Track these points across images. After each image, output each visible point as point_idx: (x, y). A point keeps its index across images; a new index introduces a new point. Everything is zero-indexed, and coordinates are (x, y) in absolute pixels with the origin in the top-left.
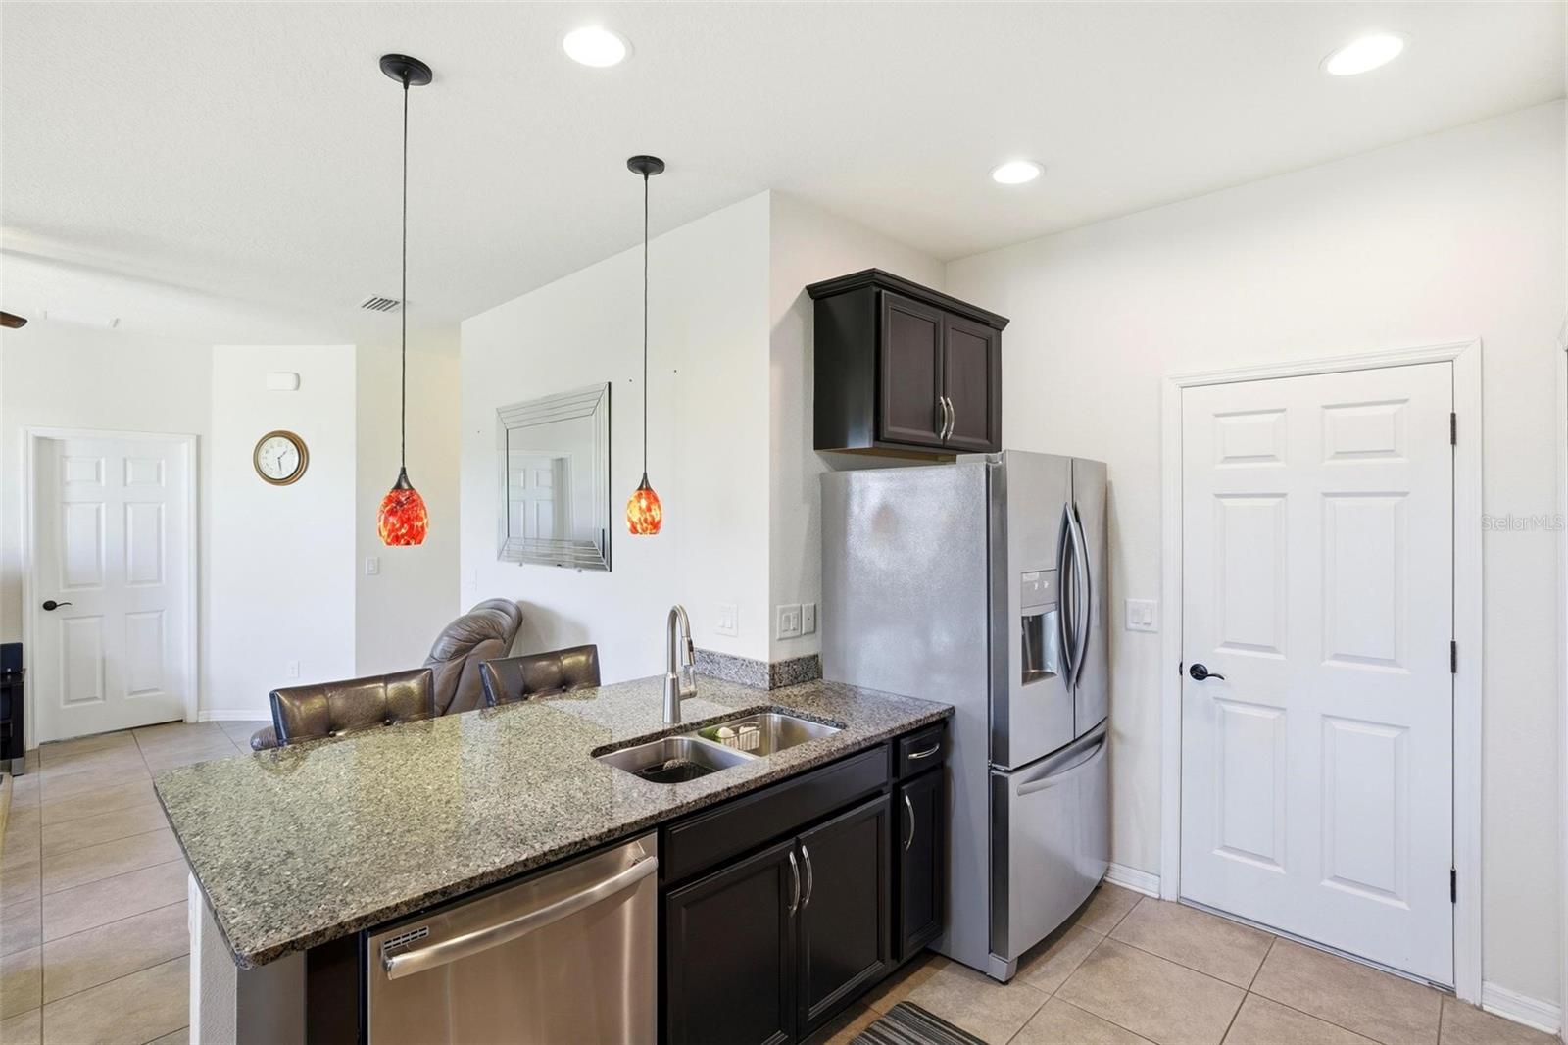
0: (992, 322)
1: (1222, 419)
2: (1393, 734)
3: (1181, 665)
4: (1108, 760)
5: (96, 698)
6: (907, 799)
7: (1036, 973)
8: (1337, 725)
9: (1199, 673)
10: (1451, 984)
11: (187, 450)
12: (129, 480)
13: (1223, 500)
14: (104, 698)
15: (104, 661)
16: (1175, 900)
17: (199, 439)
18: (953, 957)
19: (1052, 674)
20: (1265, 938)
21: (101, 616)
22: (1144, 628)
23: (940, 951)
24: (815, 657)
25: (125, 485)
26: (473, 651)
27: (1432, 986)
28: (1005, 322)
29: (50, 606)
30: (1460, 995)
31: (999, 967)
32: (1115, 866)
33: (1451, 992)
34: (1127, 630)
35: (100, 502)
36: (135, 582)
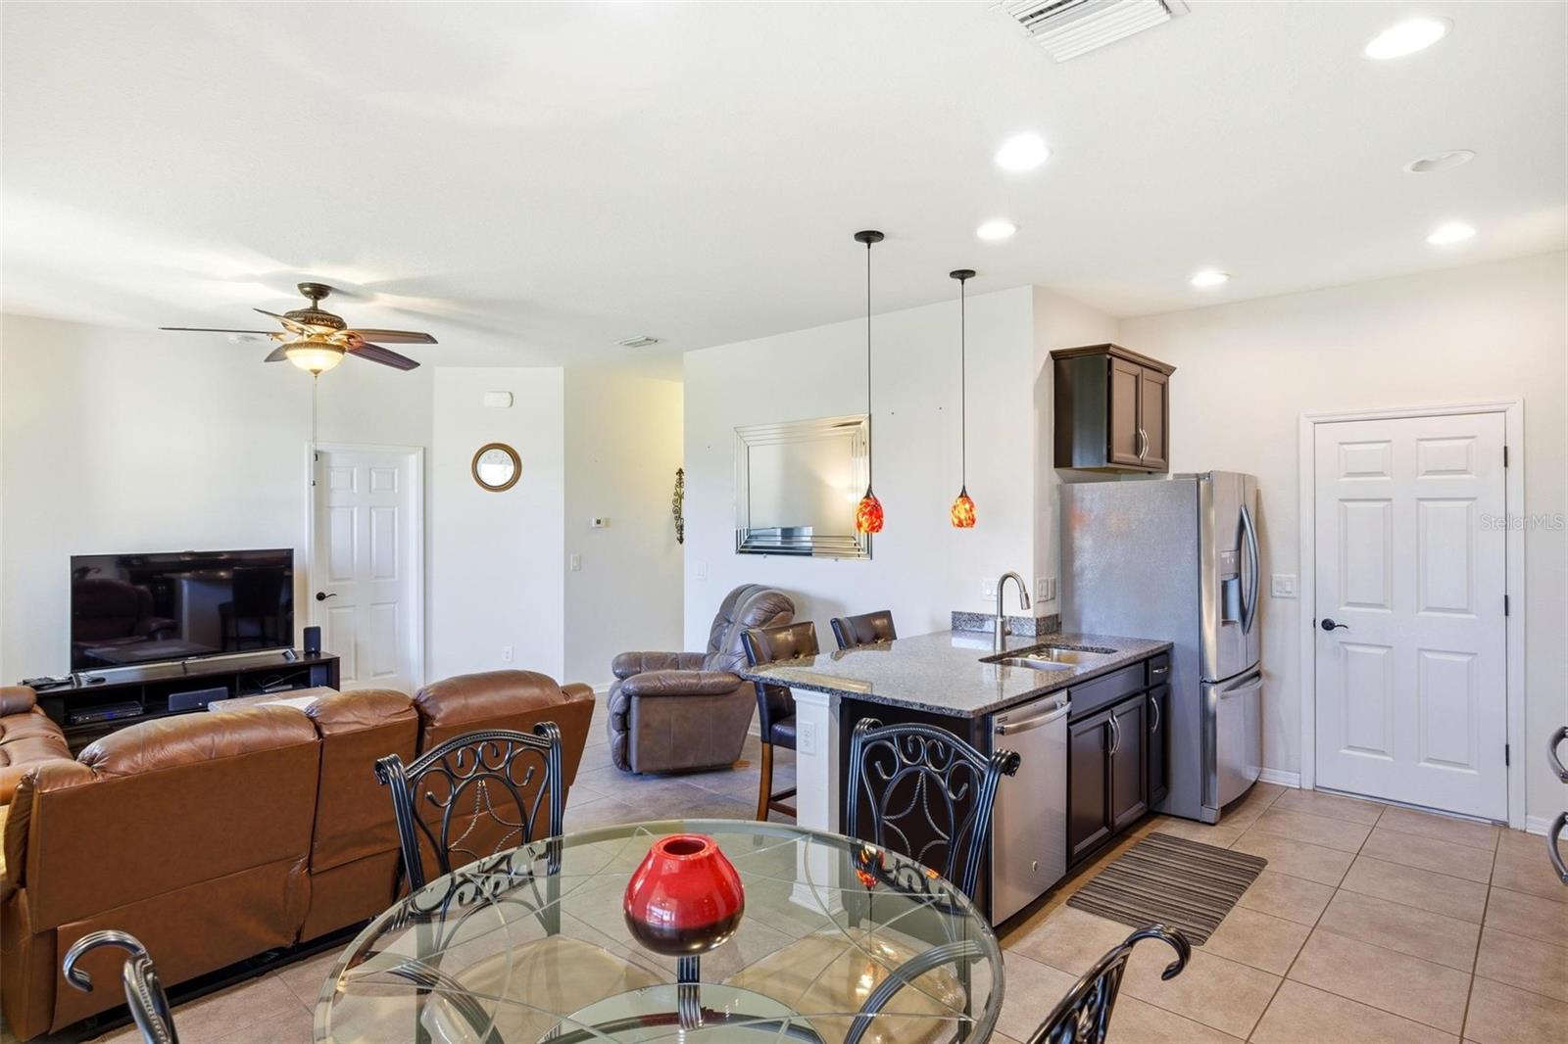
0: (1164, 370)
1: (1345, 446)
2: (1466, 659)
3: (1315, 621)
4: (1260, 693)
5: (350, 678)
6: (1153, 700)
7: (1235, 820)
8: (1429, 656)
9: (1328, 625)
10: (1506, 820)
11: (414, 462)
12: (374, 487)
13: (1346, 504)
14: (356, 679)
15: (356, 645)
16: (1311, 788)
18: (1173, 813)
19: (1235, 622)
20: (1380, 806)
21: (354, 607)
22: (1286, 595)
23: (1163, 811)
24: (1057, 616)
25: (370, 491)
26: (773, 620)
27: (1495, 823)
28: (1172, 369)
29: (321, 597)
30: (1512, 826)
31: (1210, 815)
32: (1265, 769)
33: (1506, 825)
34: (1272, 597)
35: (353, 507)
36: (377, 577)
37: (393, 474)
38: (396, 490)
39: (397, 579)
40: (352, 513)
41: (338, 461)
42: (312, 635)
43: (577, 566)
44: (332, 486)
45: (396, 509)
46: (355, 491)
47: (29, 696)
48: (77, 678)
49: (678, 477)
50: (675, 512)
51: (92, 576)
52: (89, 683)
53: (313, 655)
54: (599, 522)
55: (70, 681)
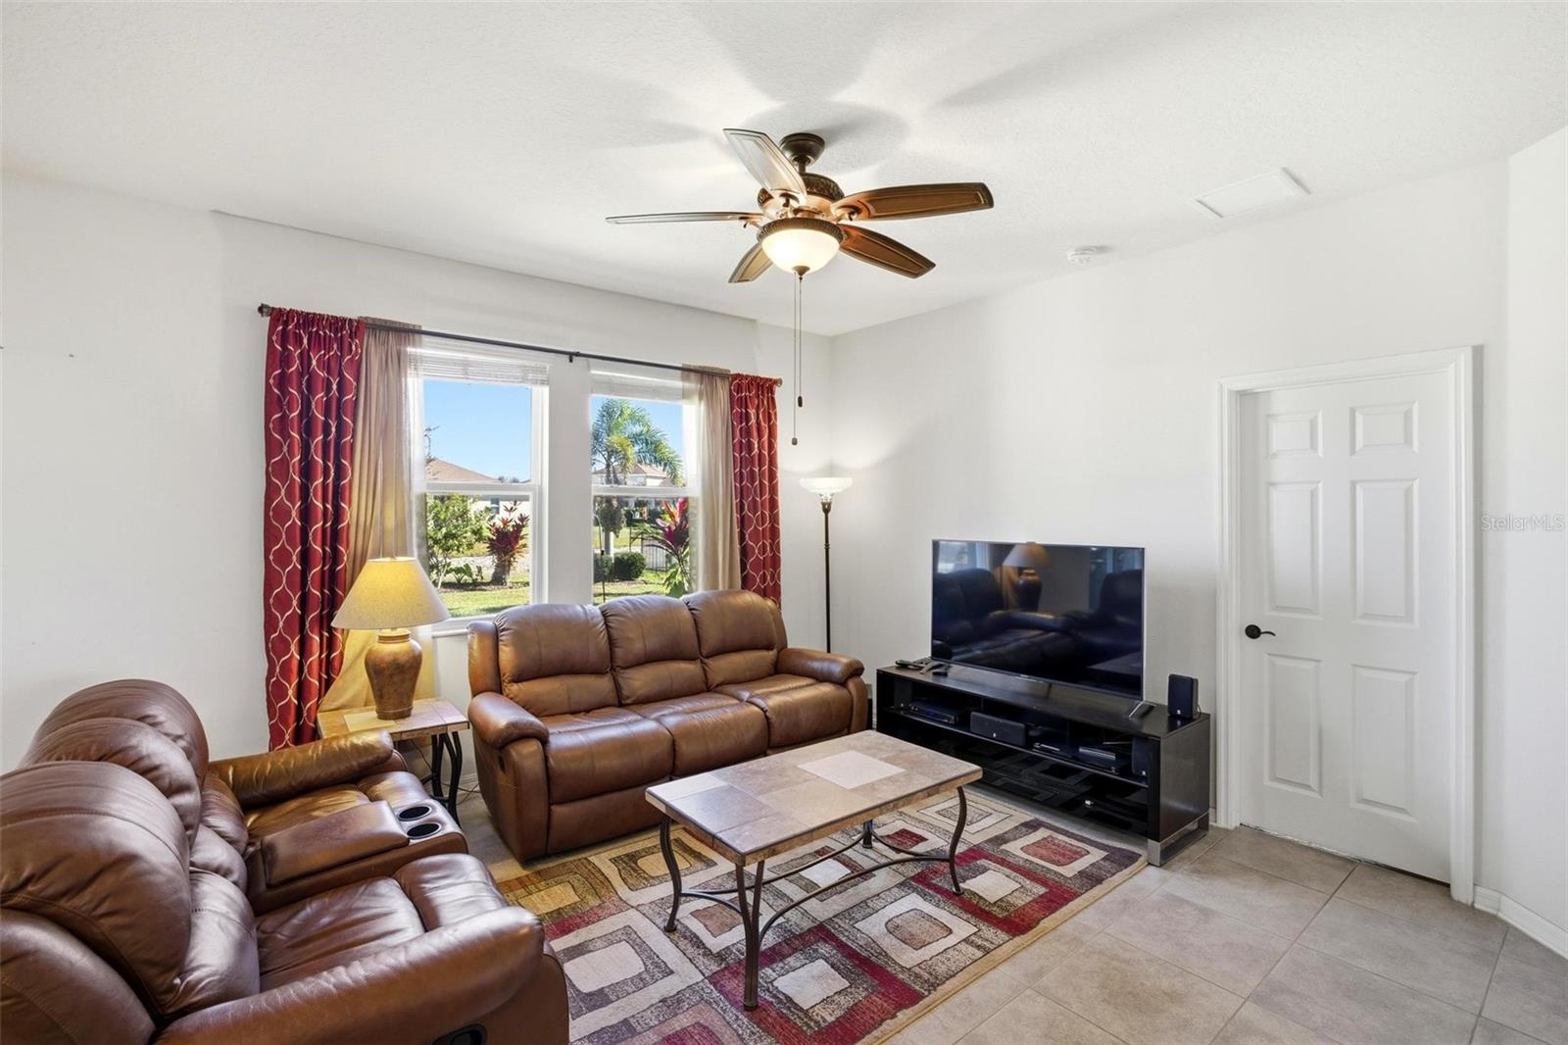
15: (1320, 732)
17: (1478, 353)
21: (1318, 661)
25: (1353, 451)
29: (1254, 632)
42: (1183, 686)
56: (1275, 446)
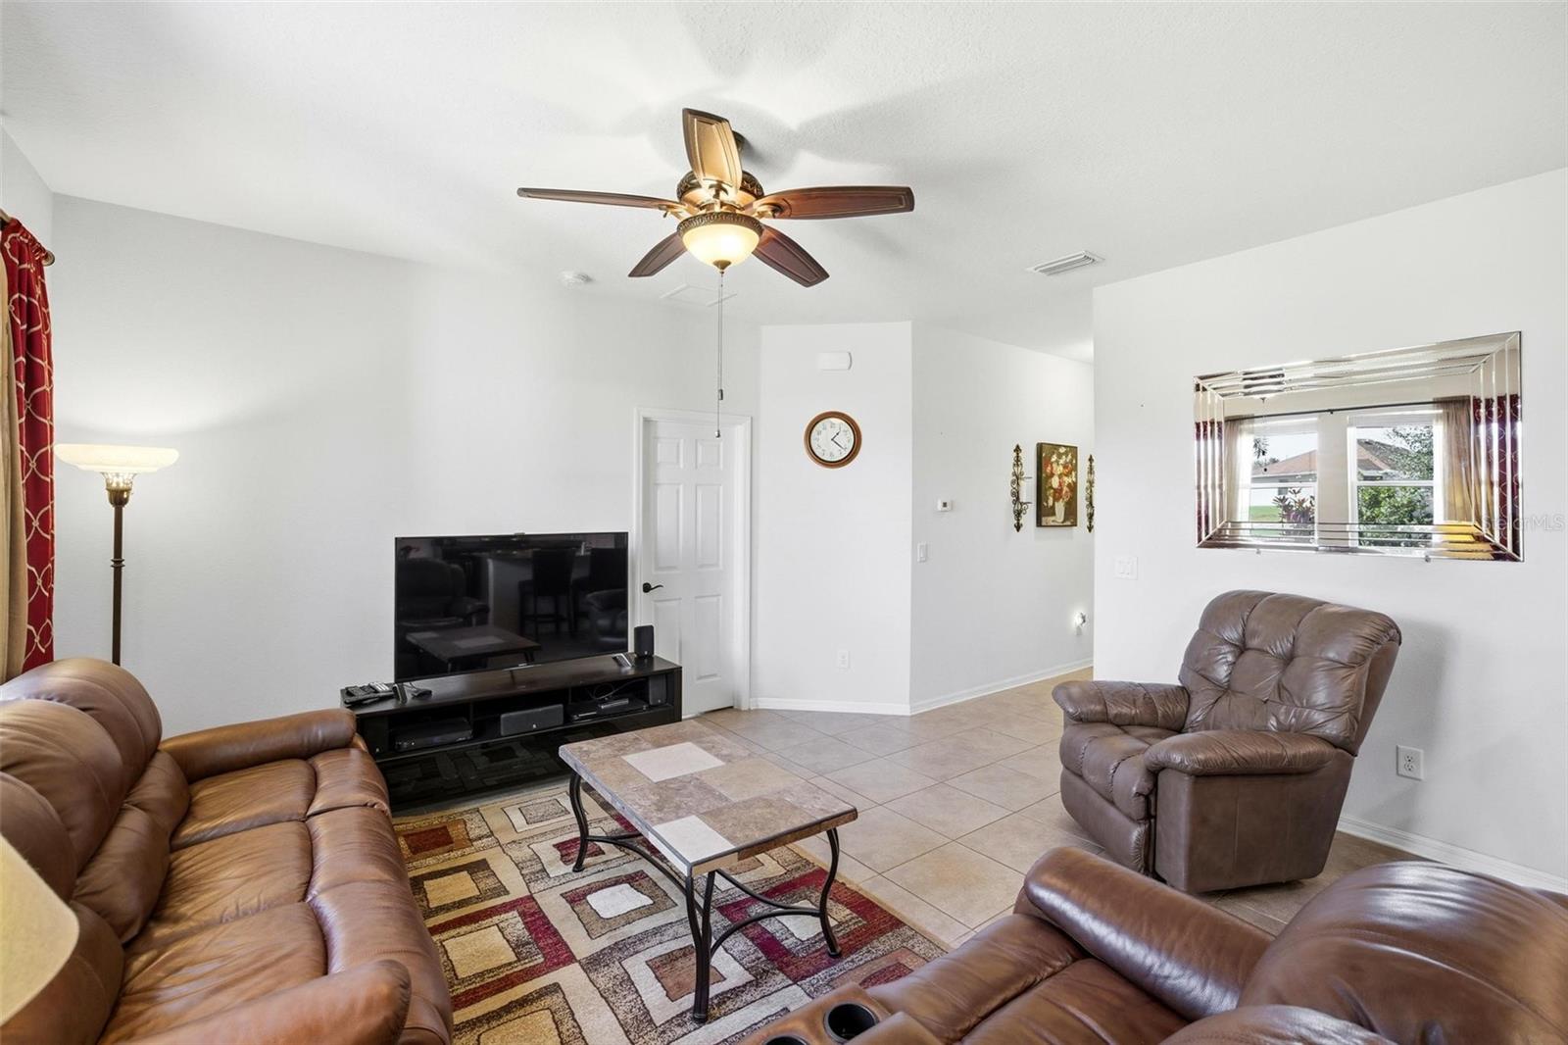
12: (699, 462)
29: (646, 588)
35: (679, 484)
36: (702, 566)
37: (719, 446)
38: (721, 466)
39: (721, 568)
40: (678, 492)
41: (663, 430)
42: (645, 635)
43: (924, 556)
44: (659, 460)
45: (721, 488)
46: (682, 466)
47: (346, 725)
48: (402, 689)
49: (1015, 454)
50: (1013, 494)
51: (413, 555)
52: (414, 697)
53: (646, 661)
54: (945, 505)
55: (395, 694)
56: (659, 459)
